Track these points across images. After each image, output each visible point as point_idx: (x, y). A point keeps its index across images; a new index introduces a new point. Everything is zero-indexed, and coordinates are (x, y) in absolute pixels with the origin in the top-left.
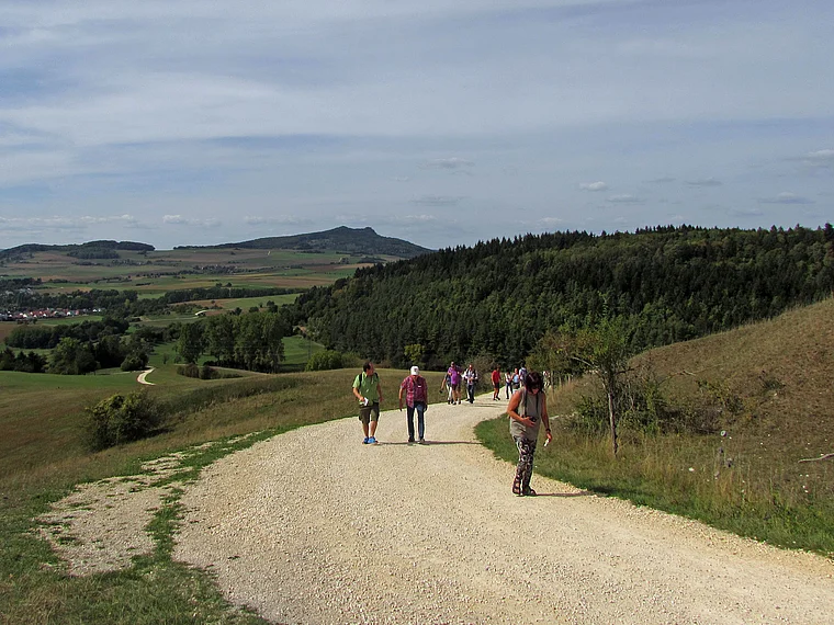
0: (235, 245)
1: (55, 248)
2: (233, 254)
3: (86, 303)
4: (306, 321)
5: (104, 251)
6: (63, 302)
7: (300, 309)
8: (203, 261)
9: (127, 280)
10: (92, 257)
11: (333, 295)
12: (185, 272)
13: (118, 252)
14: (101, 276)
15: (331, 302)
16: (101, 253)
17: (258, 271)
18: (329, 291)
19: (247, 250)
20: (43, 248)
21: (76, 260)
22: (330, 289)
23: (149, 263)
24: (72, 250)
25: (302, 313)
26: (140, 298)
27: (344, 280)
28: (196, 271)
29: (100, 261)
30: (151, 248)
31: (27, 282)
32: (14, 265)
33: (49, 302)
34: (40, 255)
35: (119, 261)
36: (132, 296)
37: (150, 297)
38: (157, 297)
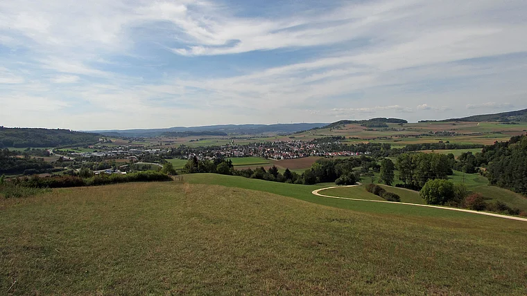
0: (457, 120)
1: (356, 122)
2: (454, 125)
3: (363, 149)
4: (487, 164)
5: (380, 123)
6: (352, 149)
7: (483, 156)
8: (435, 129)
9: (389, 139)
10: (373, 126)
11: (509, 147)
12: (424, 135)
13: (387, 124)
14: (376, 137)
15: (507, 151)
16: (378, 124)
17: (470, 135)
18: (506, 144)
19: (464, 122)
20: (350, 122)
21: (364, 128)
22: (507, 142)
23: (404, 130)
24: (363, 123)
25: (484, 158)
26: (392, 147)
27: (519, 137)
28: (430, 135)
29: (377, 128)
30: (406, 122)
31: (339, 138)
32: (336, 130)
33: (345, 148)
34: (347, 126)
35: (388, 128)
36: (387, 147)
37: (398, 147)
38: (401, 147)
